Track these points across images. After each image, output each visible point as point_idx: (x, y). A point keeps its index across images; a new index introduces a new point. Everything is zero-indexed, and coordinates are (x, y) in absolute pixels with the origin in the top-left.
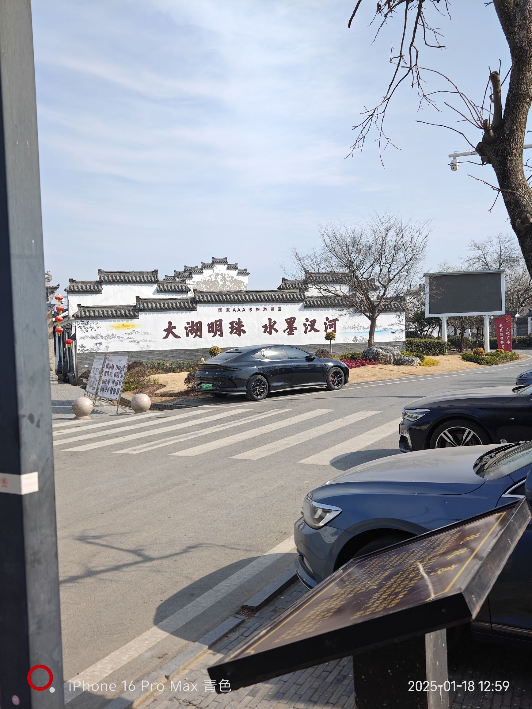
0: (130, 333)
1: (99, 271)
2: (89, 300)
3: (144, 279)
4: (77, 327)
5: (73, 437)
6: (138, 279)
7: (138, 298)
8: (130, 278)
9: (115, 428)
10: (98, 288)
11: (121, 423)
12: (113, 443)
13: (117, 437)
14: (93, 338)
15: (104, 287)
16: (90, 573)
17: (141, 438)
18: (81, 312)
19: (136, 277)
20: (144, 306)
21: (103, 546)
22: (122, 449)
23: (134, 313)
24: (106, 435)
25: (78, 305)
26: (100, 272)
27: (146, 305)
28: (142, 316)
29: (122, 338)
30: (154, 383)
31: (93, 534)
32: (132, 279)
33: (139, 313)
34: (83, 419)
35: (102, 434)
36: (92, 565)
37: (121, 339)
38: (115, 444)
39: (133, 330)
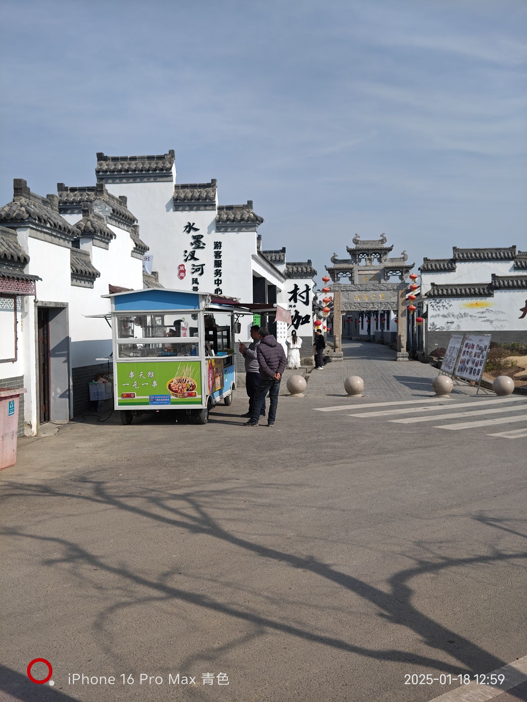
0: (483, 312)
1: (454, 248)
2: (442, 279)
3: (500, 255)
4: (429, 305)
5: (440, 414)
6: (494, 255)
7: (494, 276)
8: (486, 255)
9: (481, 409)
10: (452, 266)
11: (486, 405)
12: (484, 425)
13: (486, 419)
14: (444, 316)
15: (458, 265)
16: (500, 556)
17: (513, 423)
18: (434, 291)
19: (492, 254)
20: (499, 283)
21: (506, 529)
22: (496, 432)
23: (488, 291)
24: (474, 416)
25: (431, 283)
26: (455, 250)
27: (502, 283)
28: (497, 294)
29: (475, 317)
30: (512, 366)
31: (491, 515)
32: (488, 256)
33: (495, 291)
34: (443, 397)
35: (469, 414)
36: (499, 548)
37: (473, 318)
38: (486, 426)
39: (487, 309)
